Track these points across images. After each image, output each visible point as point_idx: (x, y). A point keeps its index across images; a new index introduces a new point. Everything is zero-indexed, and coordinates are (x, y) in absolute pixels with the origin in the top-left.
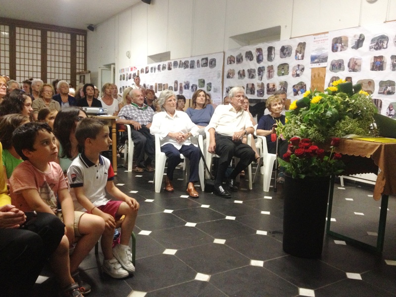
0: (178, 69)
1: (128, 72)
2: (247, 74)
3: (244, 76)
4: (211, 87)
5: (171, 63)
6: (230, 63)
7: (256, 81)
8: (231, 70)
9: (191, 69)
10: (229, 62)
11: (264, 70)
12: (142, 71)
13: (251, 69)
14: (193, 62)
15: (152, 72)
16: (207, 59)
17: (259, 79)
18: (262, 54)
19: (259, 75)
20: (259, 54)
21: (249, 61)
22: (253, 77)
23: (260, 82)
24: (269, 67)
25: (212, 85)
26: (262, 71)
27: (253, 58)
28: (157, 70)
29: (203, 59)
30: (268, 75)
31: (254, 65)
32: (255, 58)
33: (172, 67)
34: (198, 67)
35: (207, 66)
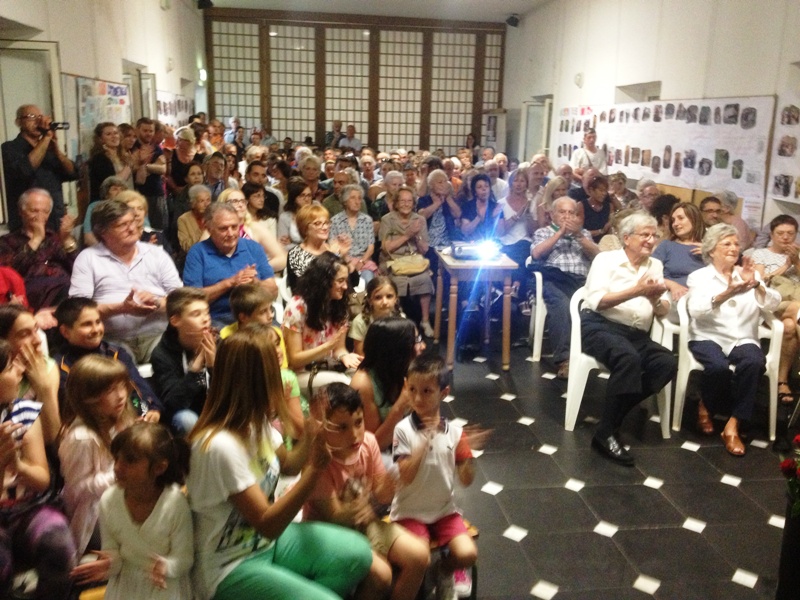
0: (673, 120)
1: (575, 116)
4: (741, 169)
5: (660, 107)
6: (789, 123)
8: (788, 137)
9: (701, 126)
10: (786, 120)
12: (603, 117)
14: (706, 110)
15: (621, 120)
16: (736, 107)
25: (746, 167)
28: (631, 119)
29: (728, 107)
33: (663, 116)
34: (716, 122)
35: (735, 122)
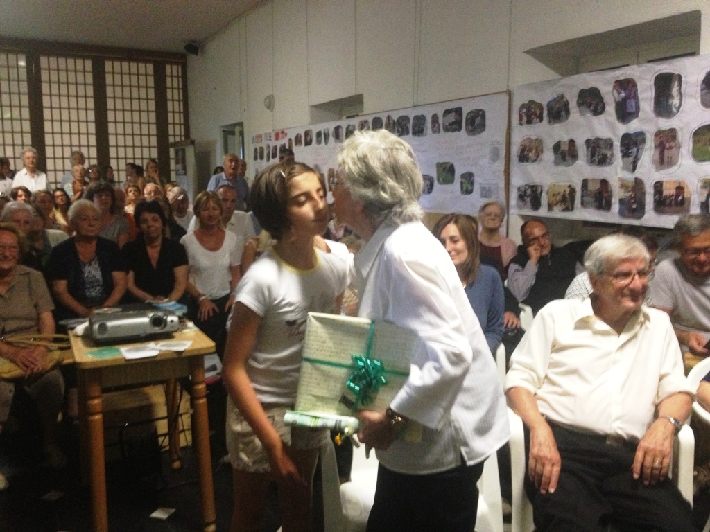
1: (270, 143)
2: (582, 151)
3: (574, 157)
4: (472, 183)
5: (365, 121)
6: (529, 122)
7: (616, 173)
8: (530, 139)
9: (417, 138)
10: (525, 119)
11: (644, 141)
12: (298, 140)
13: (598, 139)
14: (420, 120)
15: (319, 142)
16: (459, 111)
17: (624, 168)
18: (635, 97)
19: (625, 154)
20: (623, 95)
21: (589, 115)
22: (603, 161)
23: (629, 177)
24: (659, 134)
25: (478, 181)
26: (636, 144)
27: (603, 108)
28: (331, 139)
29: (447, 112)
30: (657, 156)
31: (607, 127)
32: (611, 109)
34: (434, 131)
35: (459, 129)
